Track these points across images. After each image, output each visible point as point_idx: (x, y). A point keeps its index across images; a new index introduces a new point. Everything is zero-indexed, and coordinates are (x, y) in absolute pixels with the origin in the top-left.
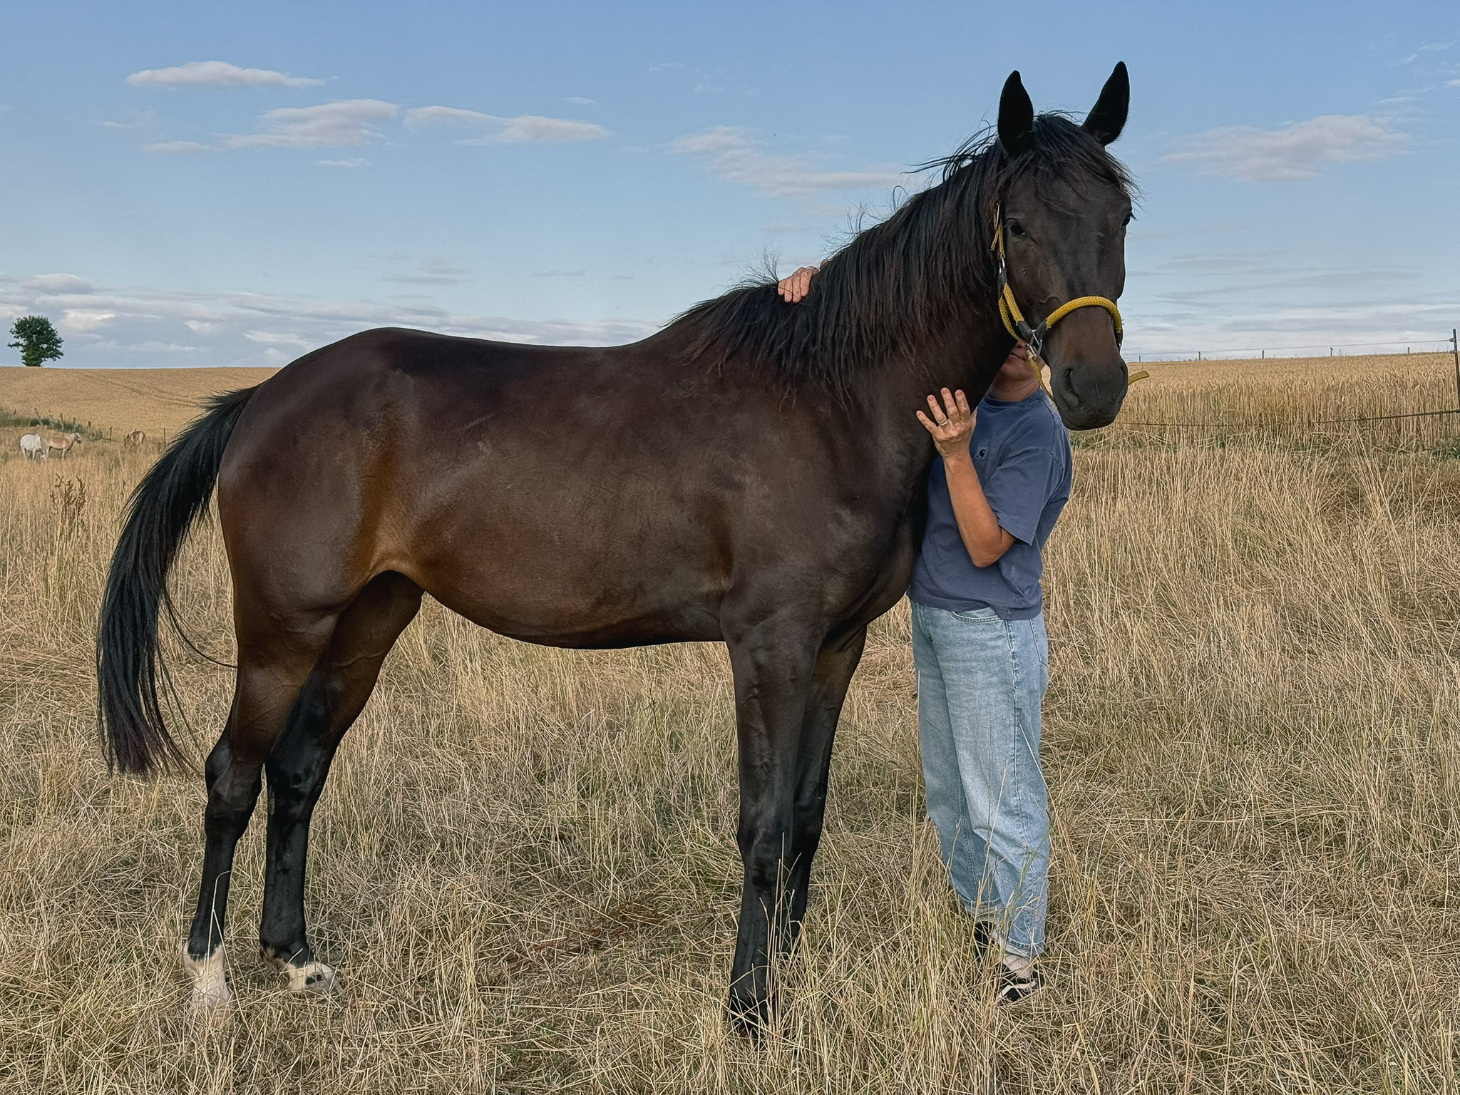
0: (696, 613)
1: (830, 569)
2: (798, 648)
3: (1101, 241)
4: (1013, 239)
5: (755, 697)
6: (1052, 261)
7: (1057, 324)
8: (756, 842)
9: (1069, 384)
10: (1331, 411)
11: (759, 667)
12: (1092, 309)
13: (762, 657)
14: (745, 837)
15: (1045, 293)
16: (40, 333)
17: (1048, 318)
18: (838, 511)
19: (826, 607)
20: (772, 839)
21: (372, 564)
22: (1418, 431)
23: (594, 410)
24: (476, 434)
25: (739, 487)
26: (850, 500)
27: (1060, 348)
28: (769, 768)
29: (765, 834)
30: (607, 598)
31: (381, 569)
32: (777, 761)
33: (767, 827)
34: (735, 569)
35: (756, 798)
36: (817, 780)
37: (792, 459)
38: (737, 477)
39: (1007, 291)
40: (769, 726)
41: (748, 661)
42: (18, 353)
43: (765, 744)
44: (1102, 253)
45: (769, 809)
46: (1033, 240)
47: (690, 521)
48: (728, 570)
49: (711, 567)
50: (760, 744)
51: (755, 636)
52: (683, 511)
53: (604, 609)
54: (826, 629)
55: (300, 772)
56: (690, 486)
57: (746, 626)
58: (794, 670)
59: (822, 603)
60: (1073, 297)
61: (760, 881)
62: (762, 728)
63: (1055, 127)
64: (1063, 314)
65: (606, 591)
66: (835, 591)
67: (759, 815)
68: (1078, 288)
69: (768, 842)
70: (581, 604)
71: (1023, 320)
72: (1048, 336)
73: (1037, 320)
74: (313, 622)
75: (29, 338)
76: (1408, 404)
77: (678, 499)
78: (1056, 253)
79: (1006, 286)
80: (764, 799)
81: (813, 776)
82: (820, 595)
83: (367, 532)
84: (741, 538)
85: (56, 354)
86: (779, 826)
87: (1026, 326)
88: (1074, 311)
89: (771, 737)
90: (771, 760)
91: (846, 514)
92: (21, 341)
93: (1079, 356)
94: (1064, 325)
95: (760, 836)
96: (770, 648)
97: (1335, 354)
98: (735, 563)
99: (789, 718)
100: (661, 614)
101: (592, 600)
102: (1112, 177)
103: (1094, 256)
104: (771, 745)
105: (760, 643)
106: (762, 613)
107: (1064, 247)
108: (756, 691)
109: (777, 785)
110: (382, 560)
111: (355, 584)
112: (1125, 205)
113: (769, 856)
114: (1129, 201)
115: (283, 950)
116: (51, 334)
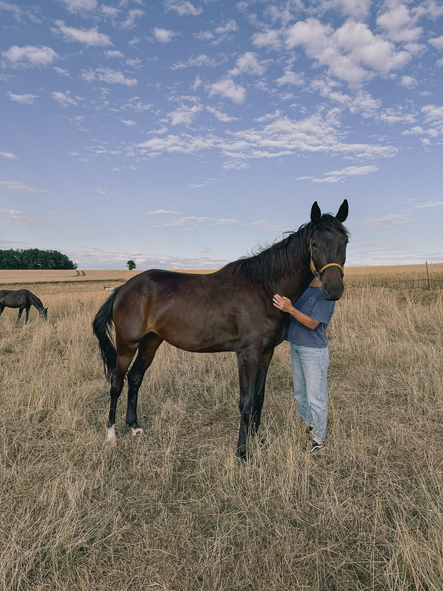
0: (228, 345)
1: (264, 335)
2: (255, 357)
3: (338, 248)
4: (313, 248)
5: (244, 369)
6: (323, 254)
7: (324, 271)
8: (244, 409)
9: (326, 288)
10: (398, 279)
11: (244, 361)
12: (334, 267)
13: (245, 358)
14: (241, 407)
15: (321, 263)
16: (132, 264)
17: (321, 270)
18: (267, 320)
19: (263, 345)
20: (248, 408)
21: (147, 330)
22: (418, 284)
23: (201, 292)
24: (170, 298)
25: (240, 312)
26: (270, 317)
27: (324, 277)
28: (248, 388)
29: (246, 407)
30: (205, 341)
31: (149, 331)
32: (250, 387)
33: (247, 405)
34: (239, 334)
35: (244, 397)
36: (262, 388)
37: (254, 306)
38: (240, 310)
39: (312, 262)
40: (247, 377)
41: (242, 359)
42: (128, 267)
43: (246, 382)
44: (338, 252)
45: (247, 400)
46: (318, 248)
47: (227, 321)
48: (237, 334)
49: (233, 333)
50: (245, 382)
51: (243, 353)
52: (225, 319)
53: (204, 344)
54: (263, 351)
55: (135, 380)
56: (226, 312)
57: (241, 350)
58: (254, 362)
59: (262, 344)
60: (328, 263)
61: (245, 420)
62: (246, 378)
63: (327, 217)
64: (325, 268)
65: (204, 339)
66: (265, 341)
67: (244, 401)
68: (330, 261)
69: (247, 409)
70: (197, 342)
71: (315, 270)
72: (321, 274)
73: (319, 270)
74: (133, 344)
75: (130, 264)
76: (416, 278)
77: (224, 316)
78: (324, 251)
79: (312, 260)
80: (246, 397)
81: (261, 387)
82: (262, 342)
83: (145, 322)
84: (240, 327)
85: (135, 268)
86: (250, 404)
87: (316, 272)
88: (328, 267)
89: (248, 380)
90: (248, 386)
91: (269, 321)
92: (129, 265)
93: (329, 280)
94: (325, 272)
95: (245, 407)
96: (248, 356)
97: (398, 265)
98: (239, 332)
99: (253, 375)
100: (219, 345)
101: (201, 341)
102: (343, 232)
103: (336, 252)
104: (248, 382)
105: (245, 355)
106: (246, 346)
107: (327, 250)
108: (244, 367)
109: (250, 393)
110: (149, 329)
111: (143, 335)
112: (346, 238)
113: (248, 413)
114: (347, 237)
115: (131, 425)
116: (134, 264)
